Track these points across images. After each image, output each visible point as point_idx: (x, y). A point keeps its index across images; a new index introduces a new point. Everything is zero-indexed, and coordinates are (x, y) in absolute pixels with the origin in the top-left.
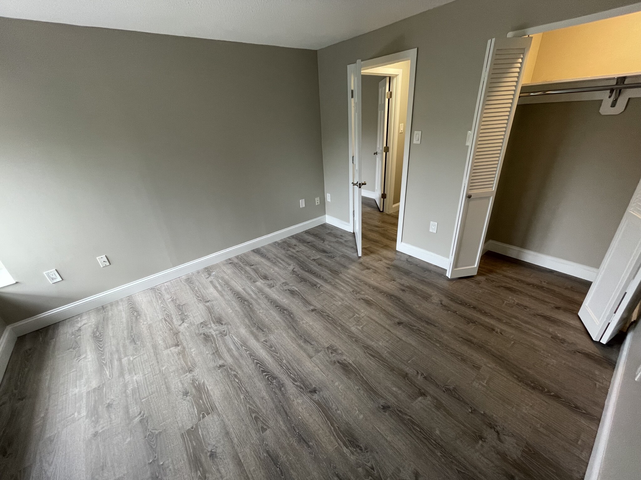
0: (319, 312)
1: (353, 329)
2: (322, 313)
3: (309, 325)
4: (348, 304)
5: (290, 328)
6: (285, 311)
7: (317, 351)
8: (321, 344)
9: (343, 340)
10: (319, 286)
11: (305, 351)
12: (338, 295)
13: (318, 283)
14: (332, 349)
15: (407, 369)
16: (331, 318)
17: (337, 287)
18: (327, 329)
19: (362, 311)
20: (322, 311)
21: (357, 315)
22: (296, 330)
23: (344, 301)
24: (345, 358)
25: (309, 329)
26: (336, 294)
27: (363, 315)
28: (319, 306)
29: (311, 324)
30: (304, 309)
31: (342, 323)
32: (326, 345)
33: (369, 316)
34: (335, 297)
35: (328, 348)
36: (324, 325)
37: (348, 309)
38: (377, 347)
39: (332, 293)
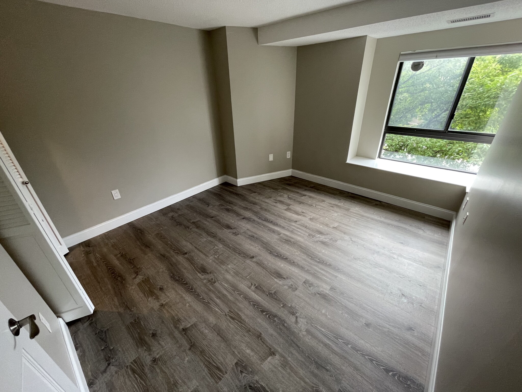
0: (248, 256)
1: (221, 246)
2: (245, 256)
3: (253, 246)
4: (222, 266)
5: (267, 243)
6: (276, 255)
7: (245, 232)
8: (243, 236)
9: (229, 239)
10: (253, 287)
11: (252, 232)
12: (231, 275)
13: (254, 292)
14: (236, 234)
15: (196, 230)
16: (237, 253)
17: (231, 287)
18: (239, 245)
19: (211, 261)
20: (245, 257)
21: (216, 257)
22: (262, 242)
23: (225, 269)
24: (228, 231)
25: (253, 244)
26: (233, 276)
27: (211, 257)
28: (248, 261)
29: (252, 247)
30: (261, 258)
31: (229, 249)
32: (239, 236)
33: (207, 257)
34: (234, 272)
35: (238, 234)
36: (242, 247)
37: (223, 261)
38: (208, 237)
39: (238, 278)
